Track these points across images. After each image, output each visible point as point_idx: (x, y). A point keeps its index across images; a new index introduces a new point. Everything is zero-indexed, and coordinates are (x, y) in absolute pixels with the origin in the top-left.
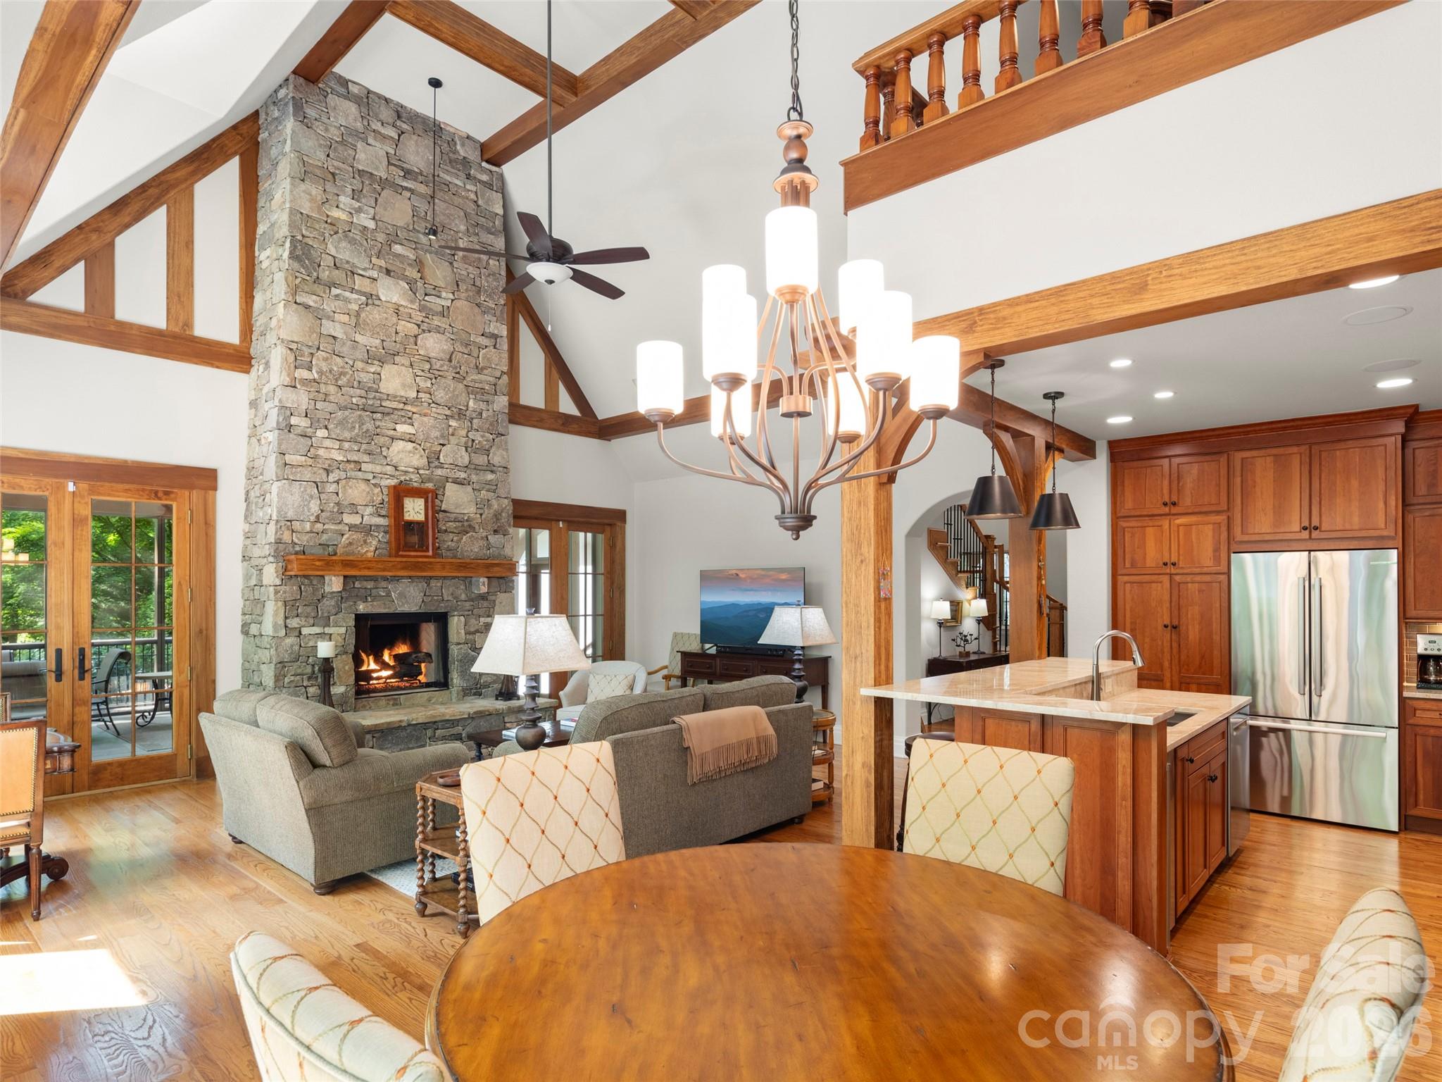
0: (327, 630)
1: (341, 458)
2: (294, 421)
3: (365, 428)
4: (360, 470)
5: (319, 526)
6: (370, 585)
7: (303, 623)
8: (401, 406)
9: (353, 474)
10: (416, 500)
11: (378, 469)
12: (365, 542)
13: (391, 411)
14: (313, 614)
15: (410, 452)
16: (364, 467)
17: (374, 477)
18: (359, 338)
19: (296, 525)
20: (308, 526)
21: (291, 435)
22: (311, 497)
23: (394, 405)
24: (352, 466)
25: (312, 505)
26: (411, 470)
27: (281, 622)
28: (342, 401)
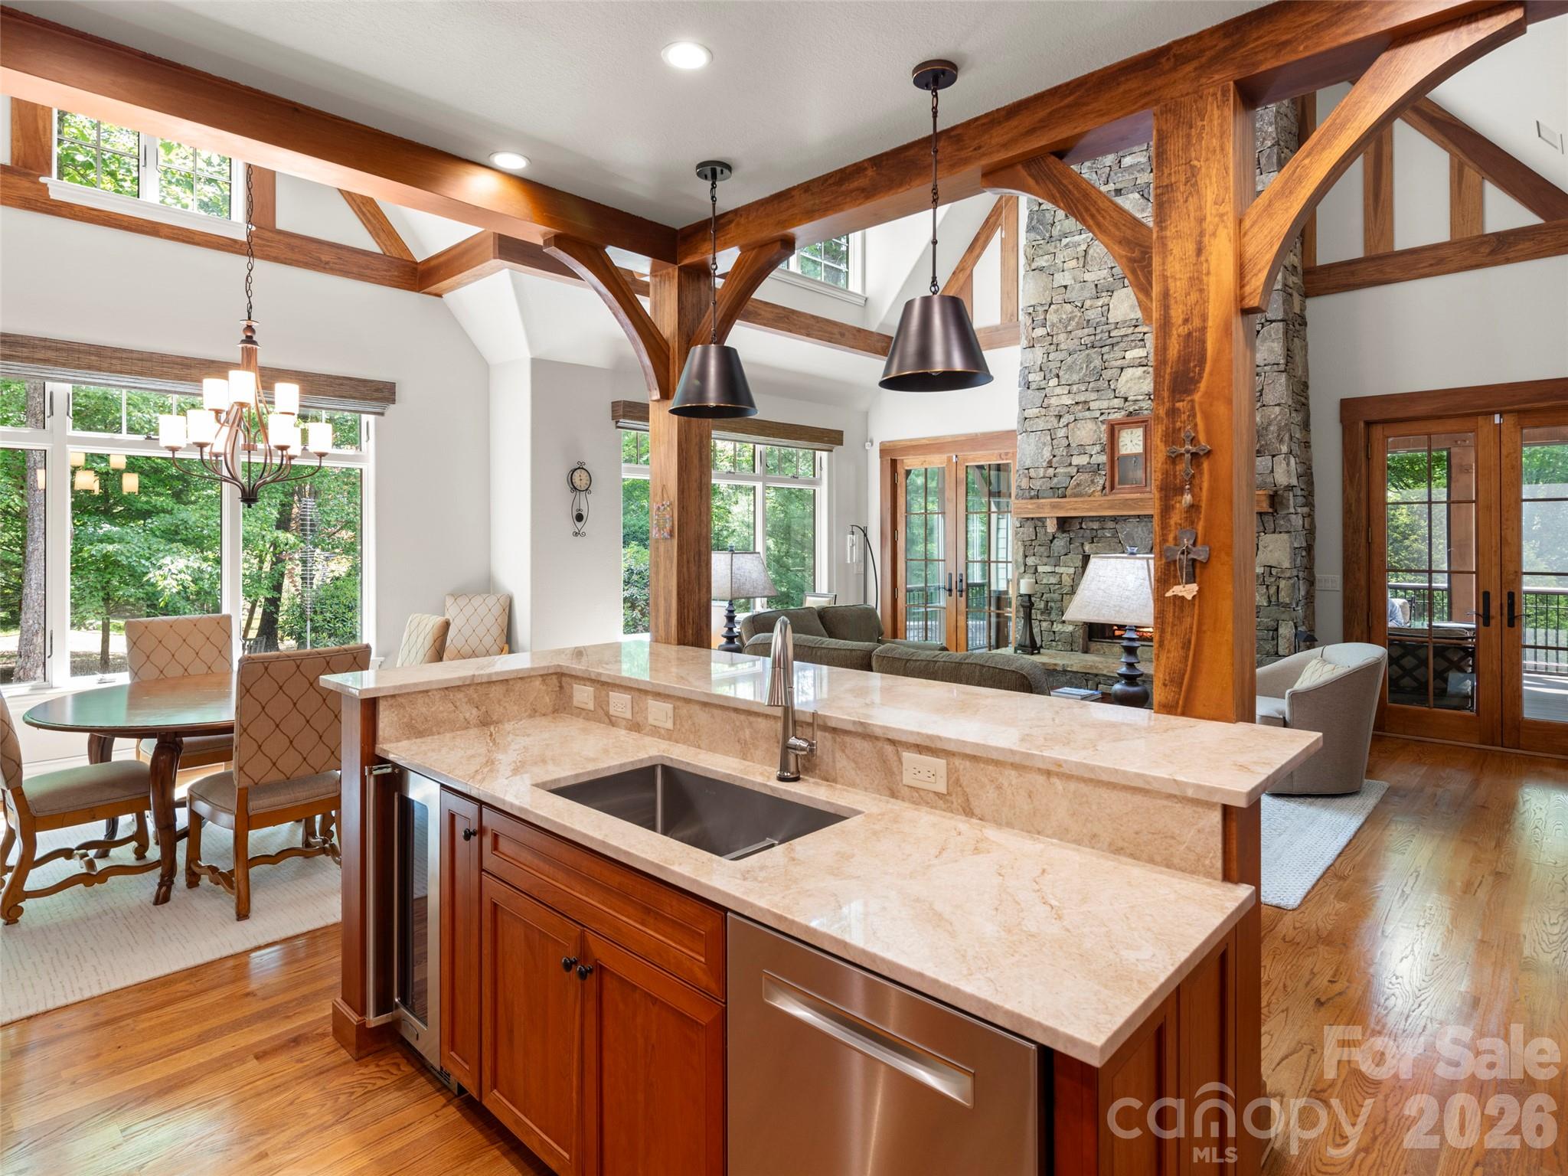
0: (1057, 569)
1: (1069, 402)
2: (1031, 377)
3: (1092, 366)
4: (1089, 409)
5: (1051, 471)
6: (1096, 525)
7: (1037, 562)
8: (1130, 330)
9: (1080, 415)
10: (1135, 430)
11: (1104, 404)
12: (1092, 481)
13: (1119, 339)
14: (1045, 554)
15: (1140, 378)
16: (1092, 405)
17: (1102, 414)
18: (1088, 277)
19: (1032, 473)
20: (1041, 472)
21: (1030, 391)
22: (1044, 444)
23: (1123, 332)
24: (1080, 407)
25: (1044, 452)
26: (1141, 397)
27: (1020, 559)
28: (1072, 345)
